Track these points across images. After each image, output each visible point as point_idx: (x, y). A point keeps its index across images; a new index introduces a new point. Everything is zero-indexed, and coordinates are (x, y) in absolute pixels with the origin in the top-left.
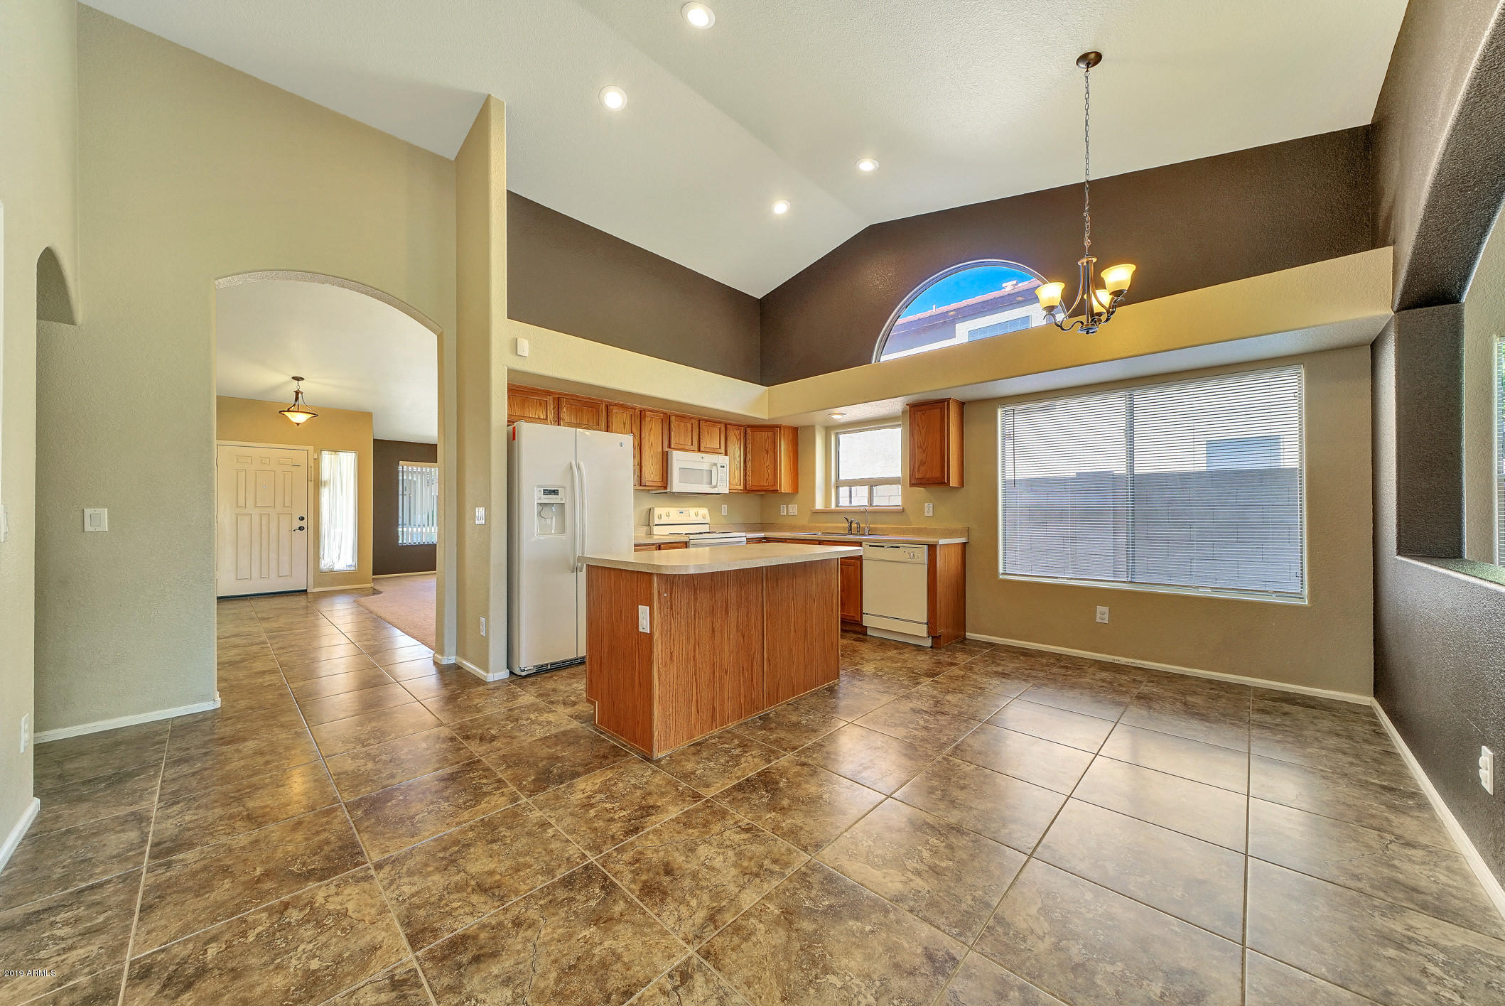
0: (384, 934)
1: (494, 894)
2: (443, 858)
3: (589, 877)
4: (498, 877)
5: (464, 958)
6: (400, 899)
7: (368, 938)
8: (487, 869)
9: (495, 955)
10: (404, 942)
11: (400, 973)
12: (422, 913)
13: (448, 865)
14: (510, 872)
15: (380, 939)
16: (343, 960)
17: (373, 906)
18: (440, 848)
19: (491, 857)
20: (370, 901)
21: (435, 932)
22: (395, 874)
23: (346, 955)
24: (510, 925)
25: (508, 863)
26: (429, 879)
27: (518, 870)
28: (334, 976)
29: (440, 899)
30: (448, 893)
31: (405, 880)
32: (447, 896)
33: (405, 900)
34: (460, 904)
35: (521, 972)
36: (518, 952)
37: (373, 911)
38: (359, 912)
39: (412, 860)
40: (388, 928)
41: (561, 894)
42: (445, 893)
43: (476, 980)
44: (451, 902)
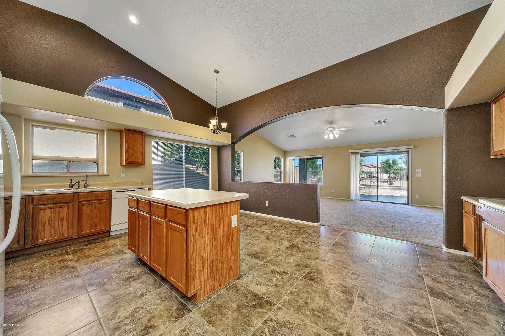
0: (358, 311)
1: (327, 292)
2: (323, 314)
3: (308, 277)
4: (321, 294)
5: (347, 289)
6: (346, 315)
7: (362, 314)
8: (320, 299)
9: (342, 285)
10: (355, 304)
11: (361, 299)
12: (345, 306)
13: (325, 310)
14: (317, 292)
15: (359, 310)
16: (372, 315)
17: (354, 321)
18: (319, 319)
19: (314, 300)
20: (354, 324)
21: (347, 299)
22: (340, 325)
23: (370, 315)
24: (333, 285)
25: (314, 295)
26: (334, 312)
27: (315, 291)
28: (375, 313)
29: (338, 304)
30: (334, 303)
31: (339, 319)
32: (336, 303)
33: (345, 313)
34: (335, 298)
35: (341, 279)
36: (337, 281)
37: (355, 320)
38: (359, 324)
39: (331, 325)
40: (355, 311)
41: (317, 280)
42: (335, 304)
43: (348, 285)
44: (337, 301)
